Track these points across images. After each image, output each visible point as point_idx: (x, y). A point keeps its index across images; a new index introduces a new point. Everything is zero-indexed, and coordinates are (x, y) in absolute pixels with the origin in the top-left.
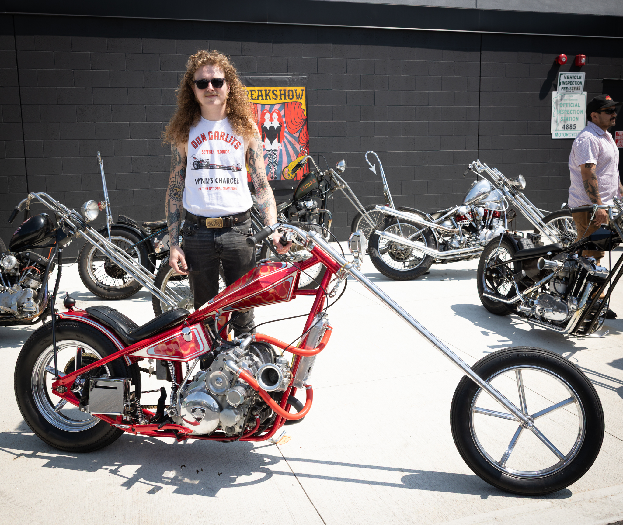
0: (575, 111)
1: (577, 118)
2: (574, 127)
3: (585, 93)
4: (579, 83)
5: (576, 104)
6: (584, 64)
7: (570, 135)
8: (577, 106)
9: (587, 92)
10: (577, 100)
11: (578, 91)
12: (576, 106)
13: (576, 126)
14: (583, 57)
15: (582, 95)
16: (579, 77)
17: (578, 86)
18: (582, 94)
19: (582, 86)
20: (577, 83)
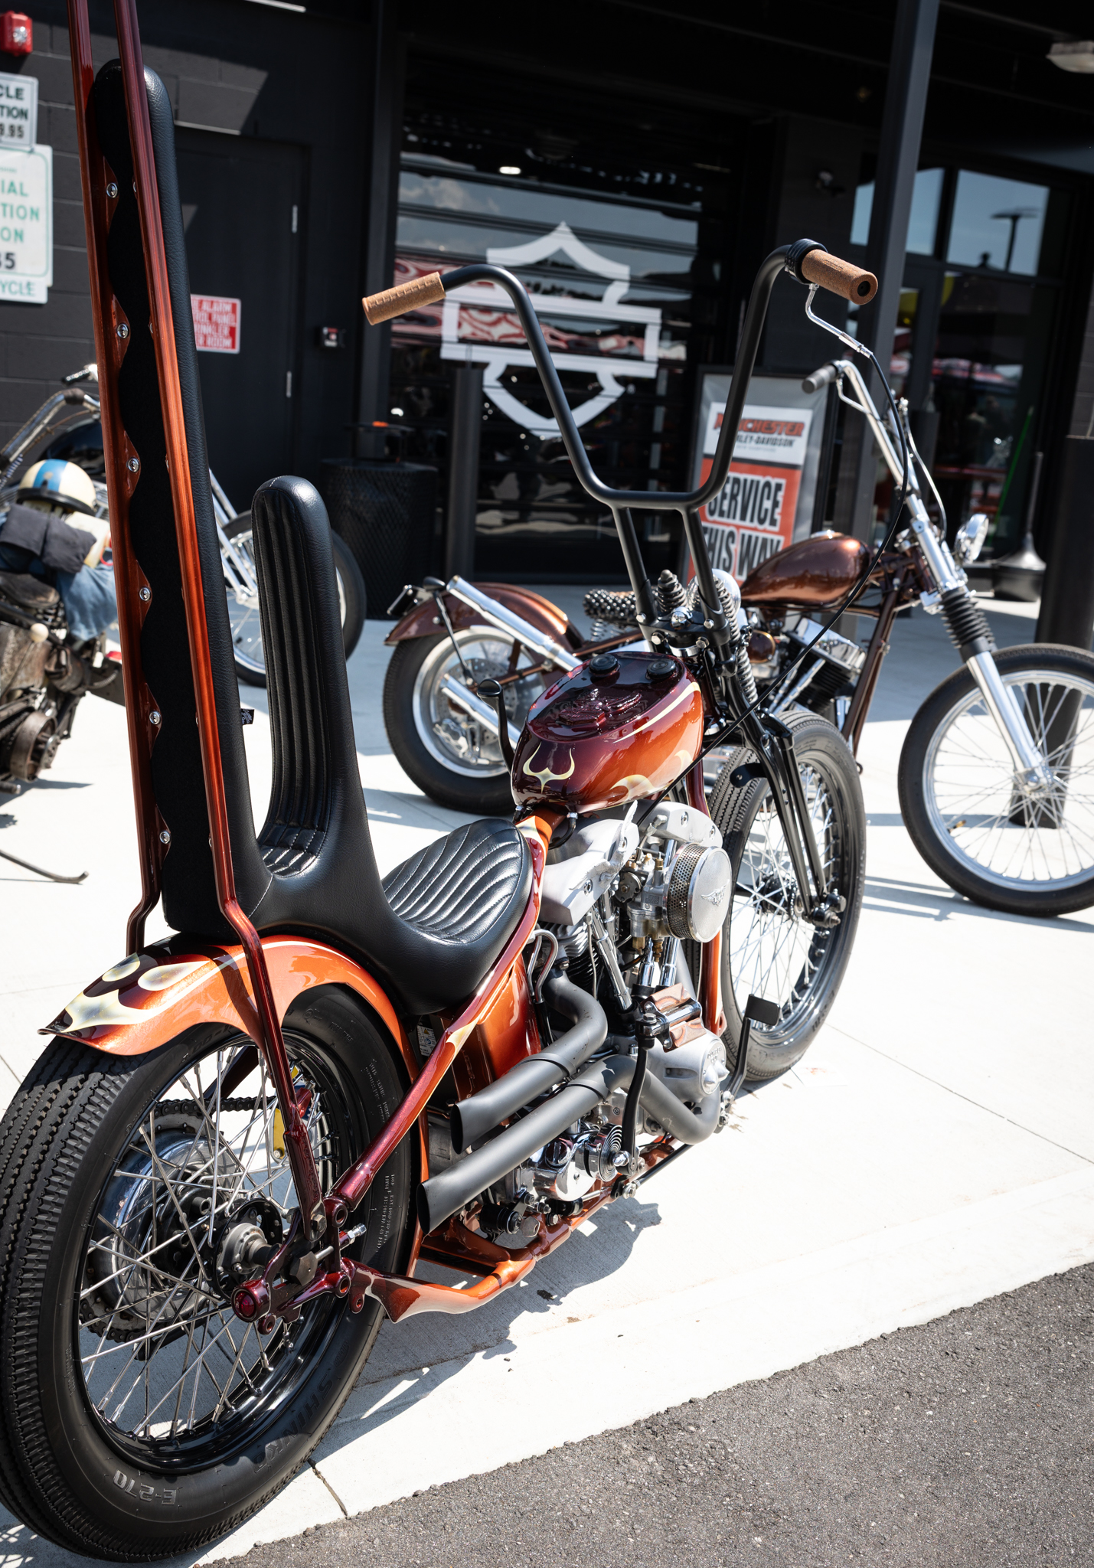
0: (8, 209)
1: (16, 233)
2: (9, 263)
3: (46, 151)
4: (15, 113)
5: (12, 184)
6: (29, 49)
7: (14, 288)
8: (14, 191)
9: (55, 150)
10: (13, 171)
11: (15, 140)
12: (9, 191)
13: (17, 259)
14: (20, 23)
15: (32, 157)
16: (12, 92)
17: (17, 122)
18: (32, 152)
19: (30, 125)
20: (10, 113)
